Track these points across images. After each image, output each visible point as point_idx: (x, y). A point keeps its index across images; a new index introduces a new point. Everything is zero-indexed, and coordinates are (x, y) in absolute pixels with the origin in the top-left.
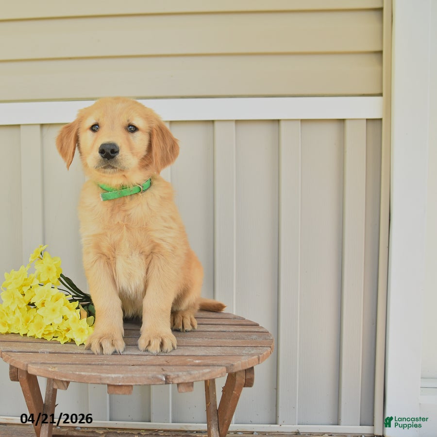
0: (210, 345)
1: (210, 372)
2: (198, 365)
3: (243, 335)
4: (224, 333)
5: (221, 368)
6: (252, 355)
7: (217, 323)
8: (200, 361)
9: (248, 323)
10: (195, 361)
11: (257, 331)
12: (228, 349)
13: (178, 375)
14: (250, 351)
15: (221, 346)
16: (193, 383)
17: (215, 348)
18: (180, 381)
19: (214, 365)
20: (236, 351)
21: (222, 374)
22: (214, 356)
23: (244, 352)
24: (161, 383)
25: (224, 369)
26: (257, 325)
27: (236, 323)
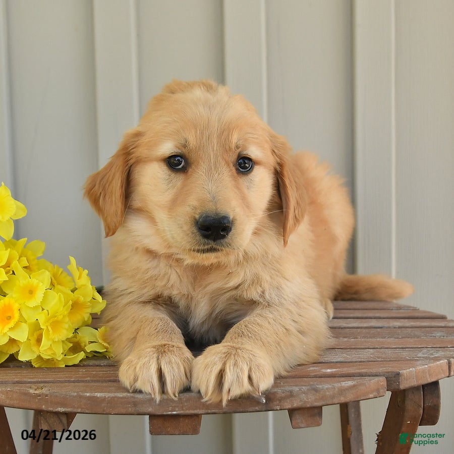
0: (353, 347)
1: (354, 386)
2: (332, 376)
3: (418, 332)
4: (379, 330)
5: (377, 379)
6: (437, 359)
7: (365, 315)
8: (334, 370)
9: (423, 315)
10: (324, 371)
11: (443, 325)
12: (390, 351)
13: (291, 392)
14: (432, 354)
15: (374, 348)
16: (320, 408)
17: (362, 350)
18: (296, 404)
19: (361, 375)
20: (405, 354)
21: (378, 390)
22: (361, 362)
23: (420, 355)
24: (257, 408)
25: (382, 381)
26: (443, 318)
27: (402, 315)
